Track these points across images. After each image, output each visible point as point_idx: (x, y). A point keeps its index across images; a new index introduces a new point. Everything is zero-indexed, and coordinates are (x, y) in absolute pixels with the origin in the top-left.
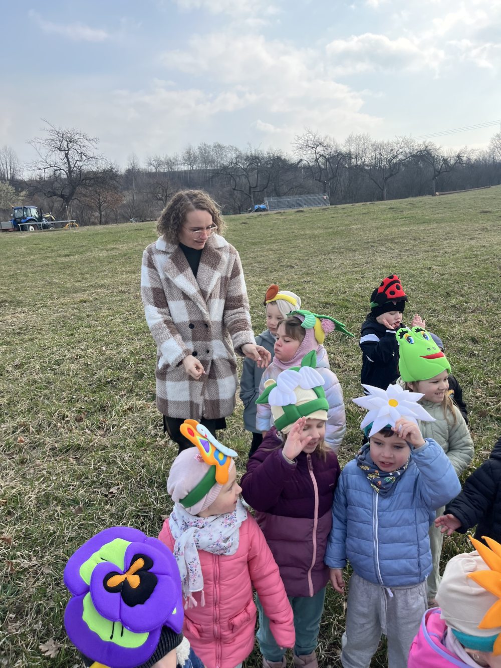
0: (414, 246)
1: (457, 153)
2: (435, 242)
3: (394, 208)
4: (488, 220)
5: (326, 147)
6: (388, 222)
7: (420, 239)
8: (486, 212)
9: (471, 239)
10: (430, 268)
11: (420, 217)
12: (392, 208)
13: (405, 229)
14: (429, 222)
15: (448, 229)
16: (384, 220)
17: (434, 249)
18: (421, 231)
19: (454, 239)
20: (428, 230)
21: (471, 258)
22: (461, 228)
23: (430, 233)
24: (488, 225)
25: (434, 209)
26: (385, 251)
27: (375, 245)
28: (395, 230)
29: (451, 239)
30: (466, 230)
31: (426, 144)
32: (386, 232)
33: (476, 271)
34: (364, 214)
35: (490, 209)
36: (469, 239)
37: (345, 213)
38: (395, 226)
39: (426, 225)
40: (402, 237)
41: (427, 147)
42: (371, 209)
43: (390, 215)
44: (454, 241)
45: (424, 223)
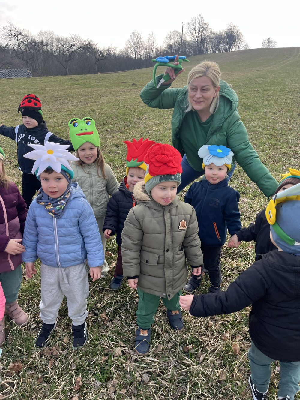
0: (85, 99)
1: (107, 48)
2: (97, 98)
3: (73, 79)
4: (125, 87)
5: (24, 36)
6: (69, 87)
7: (88, 96)
8: (124, 83)
9: (116, 96)
10: (94, 111)
11: (88, 84)
12: (72, 79)
13: (79, 90)
14: (93, 87)
15: (104, 91)
16: (67, 85)
17: (96, 101)
18: (89, 91)
19: (107, 96)
20: (93, 91)
21: (116, 105)
22: (111, 90)
23: (94, 93)
24: (125, 89)
25: (96, 80)
26: (68, 102)
27: (62, 99)
28: (74, 91)
29: (106, 96)
30: (113, 92)
31: (89, 40)
32: (68, 92)
33: (119, 112)
34: (54, 81)
35: (126, 81)
36: (115, 96)
37: (42, 81)
38: (74, 88)
39: (92, 88)
40: (78, 95)
41: (89, 43)
42: (58, 78)
43: (70, 83)
44: (108, 97)
45: (91, 87)
